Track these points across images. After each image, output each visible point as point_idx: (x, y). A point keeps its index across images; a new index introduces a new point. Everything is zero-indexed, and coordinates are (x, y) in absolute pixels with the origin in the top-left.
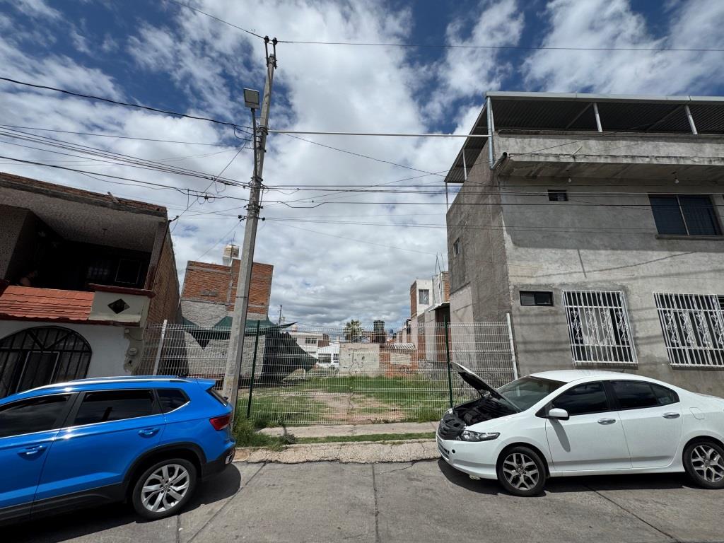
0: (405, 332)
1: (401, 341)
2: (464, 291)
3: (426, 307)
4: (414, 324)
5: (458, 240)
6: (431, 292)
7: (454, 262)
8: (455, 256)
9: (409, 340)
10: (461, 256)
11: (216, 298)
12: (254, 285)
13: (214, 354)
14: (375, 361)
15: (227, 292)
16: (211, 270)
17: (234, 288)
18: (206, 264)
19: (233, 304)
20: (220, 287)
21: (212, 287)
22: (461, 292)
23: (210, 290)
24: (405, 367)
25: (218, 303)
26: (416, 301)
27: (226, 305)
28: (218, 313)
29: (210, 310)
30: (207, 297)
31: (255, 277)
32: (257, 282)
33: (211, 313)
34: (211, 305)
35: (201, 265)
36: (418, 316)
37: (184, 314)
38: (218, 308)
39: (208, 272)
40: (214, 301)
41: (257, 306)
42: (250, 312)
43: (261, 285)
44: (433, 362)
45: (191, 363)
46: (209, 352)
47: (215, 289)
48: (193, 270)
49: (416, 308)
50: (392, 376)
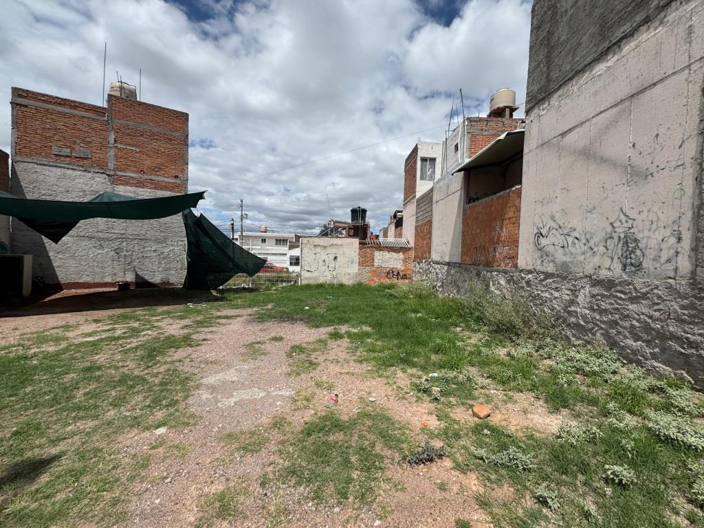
3: (431, 183)
6: (439, 161)
9: (399, 235)
11: (85, 161)
12: (155, 145)
13: (100, 251)
14: (352, 262)
15: (107, 153)
16: (67, 110)
17: (119, 146)
18: (54, 98)
19: (121, 173)
20: (91, 143)
21: (74, 142)
22: (600, 68)
23: (70, 147)
24: (394, 270)
25: (92, 170)
26: (415, 176)
27: (109, 175)
28: (95, 188)
29: (78, 181)
30: (68, 159)
31: (155, 130)
32: (161, 141)
33: (79, 186)
34: (79, 173)
35: (43, 98)
36: (417, 197)
37: (25, 185)
38: (93, 178)
39: (59, 113)
40: (83, 166)
41: (166, 180)
42: (155, 188)
43: (168, 146)
44: (448, 264)
45: (59, 266)
46: (90, 249)
47: (82, 145)
48: (26, 106)
49: (415, 187)
50: (376, 282)
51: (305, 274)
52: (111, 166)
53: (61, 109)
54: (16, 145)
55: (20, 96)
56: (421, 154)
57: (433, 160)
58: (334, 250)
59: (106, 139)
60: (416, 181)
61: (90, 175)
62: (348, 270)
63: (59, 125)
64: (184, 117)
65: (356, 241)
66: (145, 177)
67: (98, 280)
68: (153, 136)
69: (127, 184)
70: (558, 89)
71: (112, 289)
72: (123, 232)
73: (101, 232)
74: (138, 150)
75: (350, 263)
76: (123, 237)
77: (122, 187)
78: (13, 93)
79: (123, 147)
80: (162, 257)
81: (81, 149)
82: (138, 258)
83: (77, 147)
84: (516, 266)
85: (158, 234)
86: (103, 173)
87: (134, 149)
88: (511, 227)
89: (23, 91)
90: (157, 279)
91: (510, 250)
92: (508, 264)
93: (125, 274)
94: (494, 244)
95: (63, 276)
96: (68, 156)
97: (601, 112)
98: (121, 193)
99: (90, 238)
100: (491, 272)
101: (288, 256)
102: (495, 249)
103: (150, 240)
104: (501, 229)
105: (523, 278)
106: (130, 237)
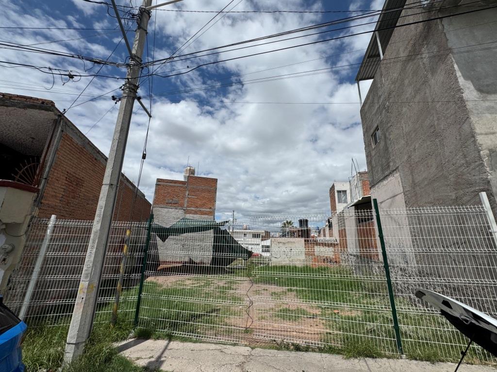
0: (327, 229)
1: (325, 236)
2: (389, 179)
3: (345, 205)
4: (334, 221)
5: (377, 129)
6: (348, 192)
7: (373, 153)
8: (373, 147)
9: (331, 235)
10: (382, 144)
11: (176, 205)
12: (203, 194)
13: (177, 246)
15: (184, 200)
16: (173, 184)
17: (189, 196)
18: (169, 180)
19: (189, 209)
20: (179, 196)
21: (174, 197)
22: (385, 182)
23: (172, 199)
24: (328, 258)
25: (178, 208)
26: (335, 201)
27: (184, 210)
28: (179, 216)
29: (173, 213)
30: (170, 204)
31: (204, 188)
32: (205, 192)
33: (173, 215)
34: (173, 210)
35: (165, 181)
36: (338, 213)
37: (155, 217)
38: (178, 212)
39: (170, 186)
40: (175, 207)
41: (206, 210)
42: (201, 214)
43: (209, 194)
44: (356, 256)
45: (161, 253)
46: (173, 245)
47: (176, 198)
48: (160, 185)
49: (336, 207)
51: (273, 260)
52: (185, 206)
53: (171, 184)
54: (155, 200)
55: (159, 181)
56: (337, 189)
57: (345, 192)
58: (290, 245)
59: (185, 194)
60: (335, 203)
61: (177, 210)
62: (298, 258)
63: (169, 191)
64: (216, 180)
65: (303, 240)
66: (198, 209)
67: (174, 260)
68: (203, 191)
69: (191, 213)
70: (376, 184)
72: (187, 236)
73: (178, 236)
75: (300, 253)
76: (186, 239)
77: (188, 214)
78: (157, 181)
79: (191, 197)
80: (201, 249)
82: (192, 249)
83: (174, 199)
84: (379, 260)
86: (182, 209)
87: (195, 197)
89: (160, 179)
90: (198, 260)
92: (376, 258)
93: (185, 257)
94: (370, 247)
97: (388, 199)
99: (174, 239)
100: (372, 262)
101: (261, 246)
103: (197, 240)
105: (382, 266)
106: (189, 239)
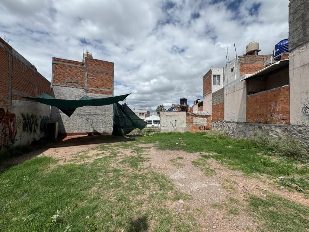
4: (207, 100)
6: (222, 76)
9: (201, 110)
11: (77, 84)
13: (81, 120)
14: (183, 123)
15: (84, 80)
18: (66, 60)
19: (89, 88)
20: (79, 77)
23: (72, 79)
24: (203, 126)
25: (79, 87)
26: (210, 83)
27: (85, 89)
28: (80, 94)
29: (74, 92)
30: (71, 83)
32: (104, 74)
33: (74, 94)
34: (74, 89)
35: (63, 61)
36: (212, 93)
37: (56, 94)
38: (79, 91)
39: (68, 66)
40: (76, 86)
41: (105, 90)
42: (102, 93)
43: (107, 76)
44: (237, 123)
46: (77, 119)
47: (76, 78)
48: (57, 64)
49: (211, 88)
50: (194, 132)
53: (69, 64)
54: (53, 79)
55: (55, 60)
57: (219, 76)
59: (84, 75)
61: (78, 89)
62: (181, 126)
65: (185, 113)
66: (98, 89)
67: (80, 132)
68: (101, 73)
69: (91, 92)
71: (85, 136)
72: (89, 112)
73: (82, 112)
74: (95, 78)
75: (182, 123)
76: (89, 114)
77: (89, 93)
78: (53, 59)
79: (90, 78)
80: (104, 122)
81: (76, 79)
82: (95, 122)
83: (74, 79)
84: (289, 123)
85: (102, 112)
86: (83, 88)
87: (94, 78)
88: (283, 105)
89: (56, 58)
90: (101, 131)
91: (283, 115)
92: (282, 122)
93: (90, 129)
94: (271, 113)
95: (67, 130)
96: (71, 82)
98: (90, 96)
99: (78, 115)
100: (270, 126)
102: (271, 115)
103: (99, 115)
104: (276, 105)
105: (295, 129)
106: (92, 114)
